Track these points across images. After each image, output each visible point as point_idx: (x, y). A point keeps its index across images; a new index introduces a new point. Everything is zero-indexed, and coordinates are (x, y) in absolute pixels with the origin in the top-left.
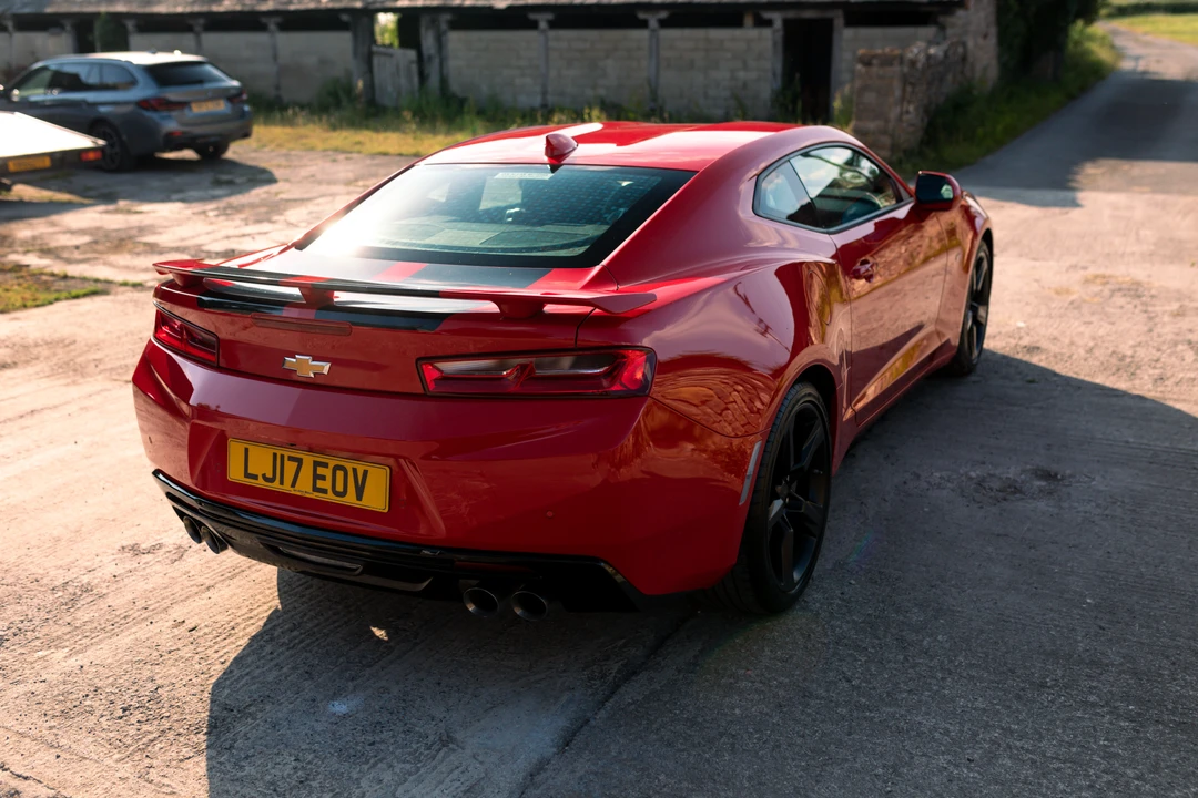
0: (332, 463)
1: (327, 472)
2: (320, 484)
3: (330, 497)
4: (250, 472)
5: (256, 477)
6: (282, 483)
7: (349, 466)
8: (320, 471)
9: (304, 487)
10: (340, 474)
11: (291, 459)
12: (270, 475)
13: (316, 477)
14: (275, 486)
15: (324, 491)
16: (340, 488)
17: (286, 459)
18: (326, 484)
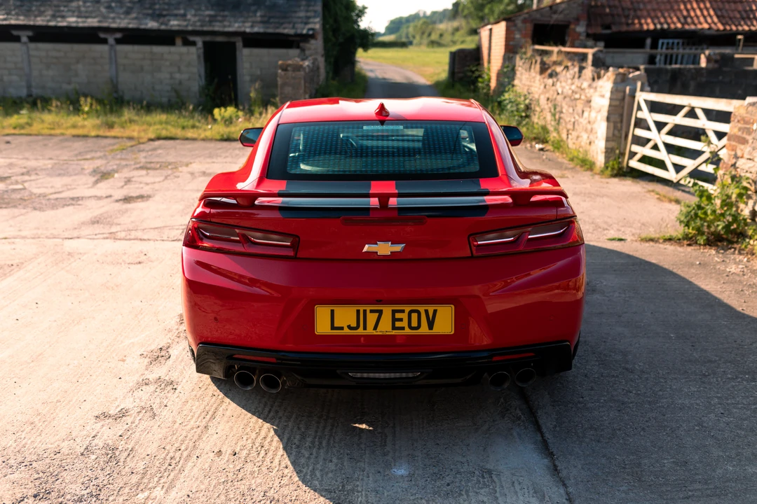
0: (407, 308)
1: (405, 316)
2: (398, 324)
3: (407, 331)
4: (335, 325)
5: (342, 328)
6: (365, 328)
7: (422, 309)
8: (398, 316)
9: (385, 327)
10: (414, 316)
11: (372, 311)
12: (354, 324)
13: (394, 320)
14: (360, 331)
15: (403, 328)
16: (414, 324)
17: (368, 312)
18: (405, 324)
